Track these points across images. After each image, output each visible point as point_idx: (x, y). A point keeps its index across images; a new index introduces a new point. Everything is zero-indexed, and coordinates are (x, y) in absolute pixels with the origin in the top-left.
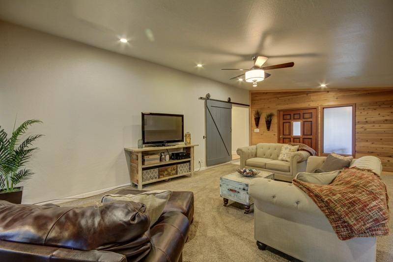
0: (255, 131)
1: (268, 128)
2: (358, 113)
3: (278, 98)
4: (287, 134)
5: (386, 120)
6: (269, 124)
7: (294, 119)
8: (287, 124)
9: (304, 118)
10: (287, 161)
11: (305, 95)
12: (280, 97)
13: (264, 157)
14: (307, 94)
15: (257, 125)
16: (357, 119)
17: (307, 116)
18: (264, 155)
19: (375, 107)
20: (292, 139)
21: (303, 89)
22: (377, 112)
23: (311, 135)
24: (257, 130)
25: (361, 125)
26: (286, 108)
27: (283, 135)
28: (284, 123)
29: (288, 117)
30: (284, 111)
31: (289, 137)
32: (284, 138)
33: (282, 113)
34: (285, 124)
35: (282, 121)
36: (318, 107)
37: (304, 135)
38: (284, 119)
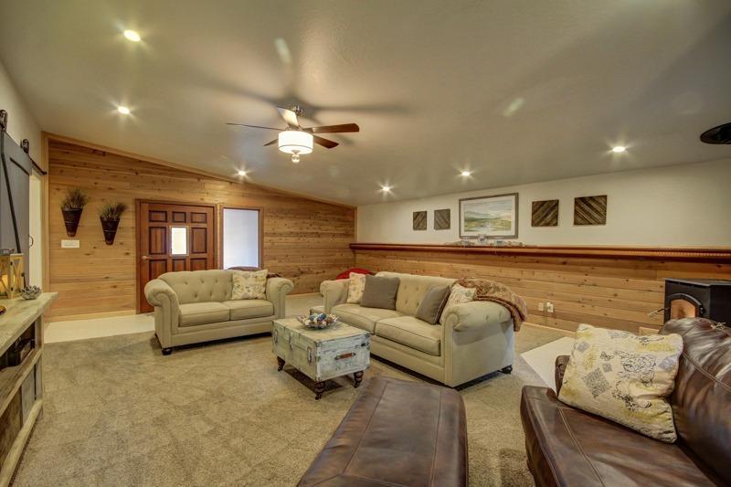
0: (63, 246)
1: (110, 238)
2: (266, 221)
3: (137, 173)
4: (159, 251)
5: (292, 233)
6: (110, 228)
7: (174, 221)
8: (159, 231)
9: (192, 222)
10: (256, 298)
11: (196, 180)
12: (142, 172)
13: (197, 299)
14: (199, 179)
15: (72, 228)
16: (267, 229)
17: (198, 218)
18: (196, 296)
19: (282, 215)
20: (170, 262)
21: (189, 168)
22: (284, 221)
23: (206, 252)
24: (73, 244)
25: (269, 238)
26: (155, 198)
27: (150, 253)
28: (150, 228)
29: (162, 217)
30: (151, 202)
31: (163, 257)
32: (151, 261)
33: (146, 207)
34: (153, 231)
35: (146, 225)
36: (216, 205)
37: (193, 253)
38: (151, 221)
